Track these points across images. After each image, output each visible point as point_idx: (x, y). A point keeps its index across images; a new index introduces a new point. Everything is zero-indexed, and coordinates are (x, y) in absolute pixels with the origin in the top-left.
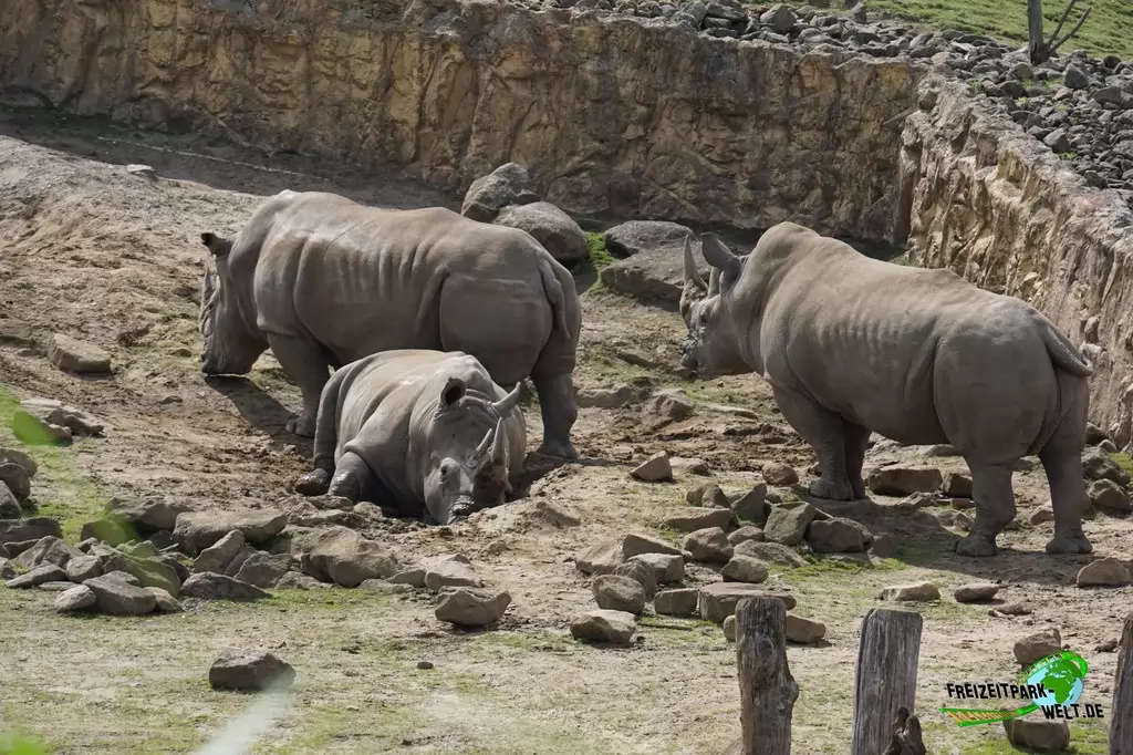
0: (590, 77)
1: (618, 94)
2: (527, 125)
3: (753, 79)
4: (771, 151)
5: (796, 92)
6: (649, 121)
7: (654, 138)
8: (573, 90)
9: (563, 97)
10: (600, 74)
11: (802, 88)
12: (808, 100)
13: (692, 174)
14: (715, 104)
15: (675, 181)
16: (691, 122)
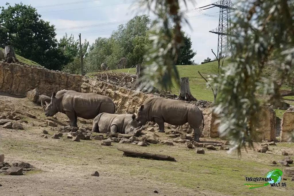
0: (30, 76)
1: (35, 79)
2: (21, 83)
3: (54, 78)
4: (57, 88)
5: (60, 79)
6: (39, 83)
7: (39, 86)
8: (28, 78)
9: (26, 79)
10: (32, 76)
11: (61, 79)
12: (63, 81)
13: (46, 92)
14: (49, 81)
15: (43, 92)
16: (45, 84)
